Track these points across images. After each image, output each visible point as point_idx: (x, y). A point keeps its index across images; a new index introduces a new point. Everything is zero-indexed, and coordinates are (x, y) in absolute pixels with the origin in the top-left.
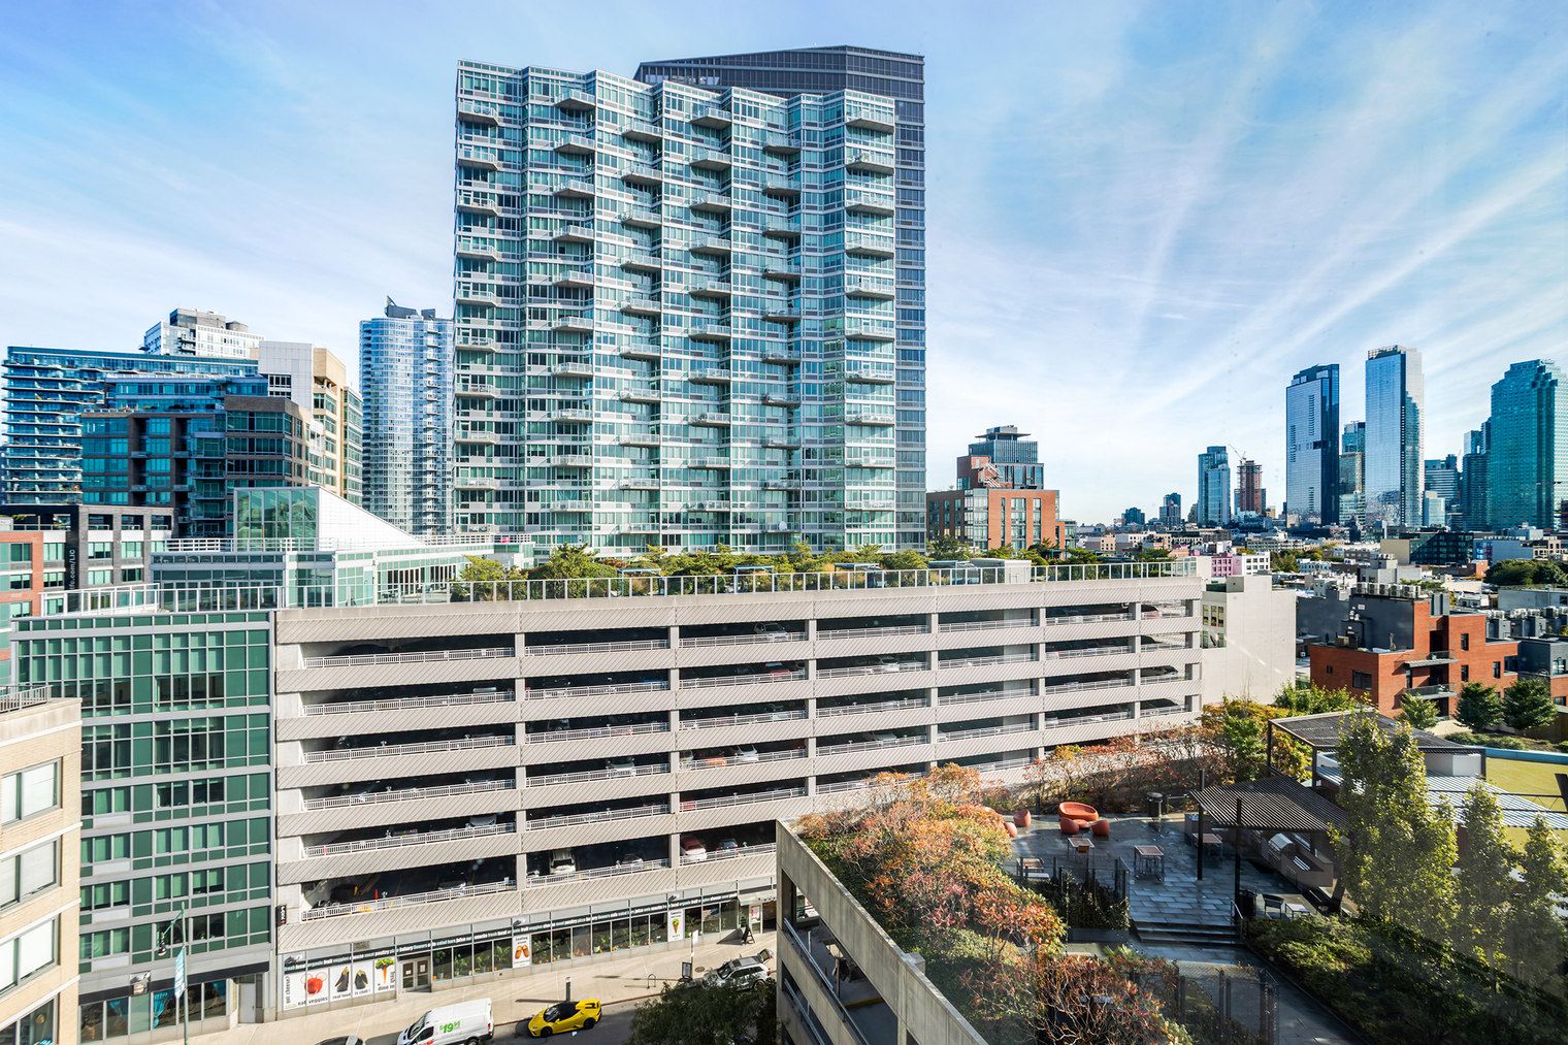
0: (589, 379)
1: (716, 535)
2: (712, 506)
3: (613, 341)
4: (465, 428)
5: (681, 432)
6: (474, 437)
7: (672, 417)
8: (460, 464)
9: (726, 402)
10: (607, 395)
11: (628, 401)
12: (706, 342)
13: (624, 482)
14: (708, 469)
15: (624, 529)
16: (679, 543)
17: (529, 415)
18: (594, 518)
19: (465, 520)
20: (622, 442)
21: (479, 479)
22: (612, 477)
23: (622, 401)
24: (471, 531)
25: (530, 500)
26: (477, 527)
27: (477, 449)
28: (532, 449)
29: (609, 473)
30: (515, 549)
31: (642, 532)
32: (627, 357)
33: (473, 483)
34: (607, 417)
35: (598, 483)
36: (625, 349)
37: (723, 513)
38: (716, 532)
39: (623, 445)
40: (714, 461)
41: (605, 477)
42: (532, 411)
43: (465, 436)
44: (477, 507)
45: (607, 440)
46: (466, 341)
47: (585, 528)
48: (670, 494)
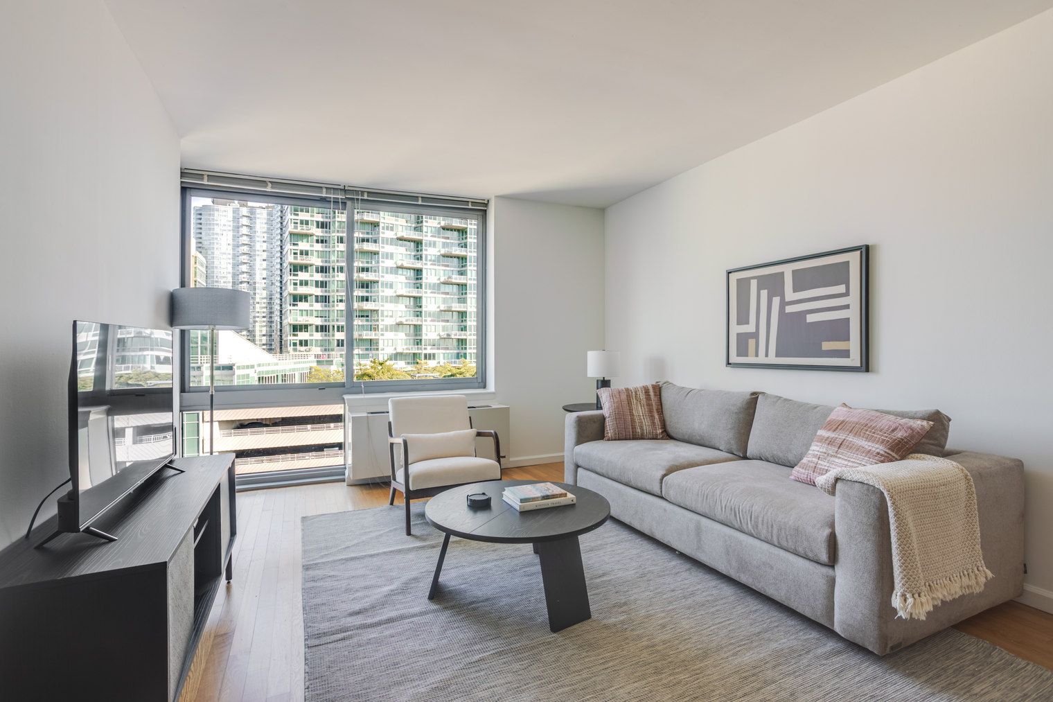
0: (376, 253)
1: (458, 353)
2: (456, 335)
3: (392, 229)
4: (295, 284)
5: (436, 288)
6: (302, 290)
7: (430, 277)
8: (292, 308)
9: (463, 269)
10: (389, 263)
11: (402, 267)
12: (452, 230)
13: (399, 320)
14: (452, 312)
15: (399, 350)
16: (434, 358)
17: (338, 276)
18: (381, 343)
19: (295, 344)
20: (398, 294)
21: (305, 317)
22: (392, 316)
23: (397, 267)
24: (300, 351)
25: (338, 331)
26: (303, 348)
27: (303, 298)
28: (339, 298)
29: (390, 314)
30: (330, 363)
31: (410, 351)
32: (401, 239)
33: (302, 320)
34: (389, 278)
35: (383, 320)
36: (399, 235)
37: (462, 340)
38: (458, 351)
39: (399, 296)
40: (457, 307)
41: (387, 316)
42: (340, 273)
43: (295, 289)
44: (302, 336)
45: (389, 292)
46: (296, 228)
47: (374, 349)
48: (429, 327)
